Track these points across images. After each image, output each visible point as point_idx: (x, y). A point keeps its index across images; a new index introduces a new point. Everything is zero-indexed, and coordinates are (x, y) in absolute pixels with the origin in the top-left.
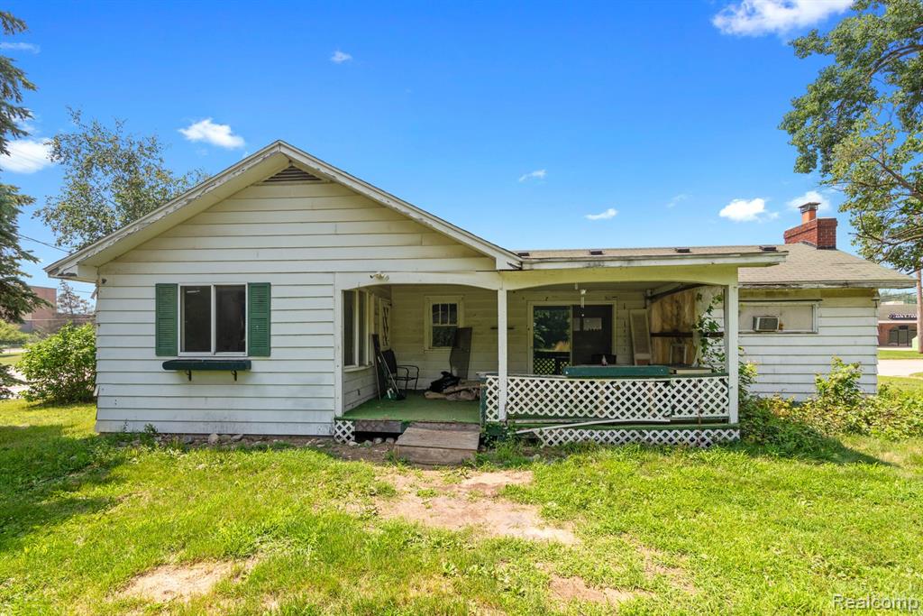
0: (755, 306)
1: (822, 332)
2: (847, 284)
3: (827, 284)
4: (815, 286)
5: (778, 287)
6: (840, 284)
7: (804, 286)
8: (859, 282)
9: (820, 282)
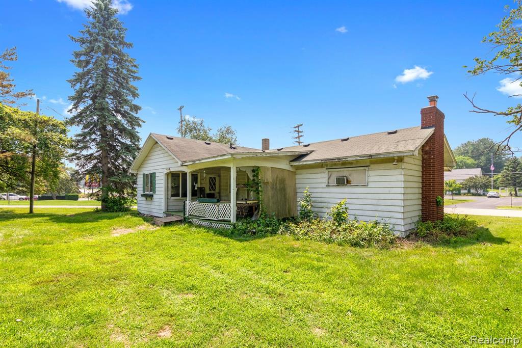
0: (338, 171)
1: (370, 185)
2: (371, 156)
3: (361, 157)
4: (354, 159)
5: (336, 160)
6: (367, 157)
7: (349, 159)
8: (377, 155)
9: (356, 156)
